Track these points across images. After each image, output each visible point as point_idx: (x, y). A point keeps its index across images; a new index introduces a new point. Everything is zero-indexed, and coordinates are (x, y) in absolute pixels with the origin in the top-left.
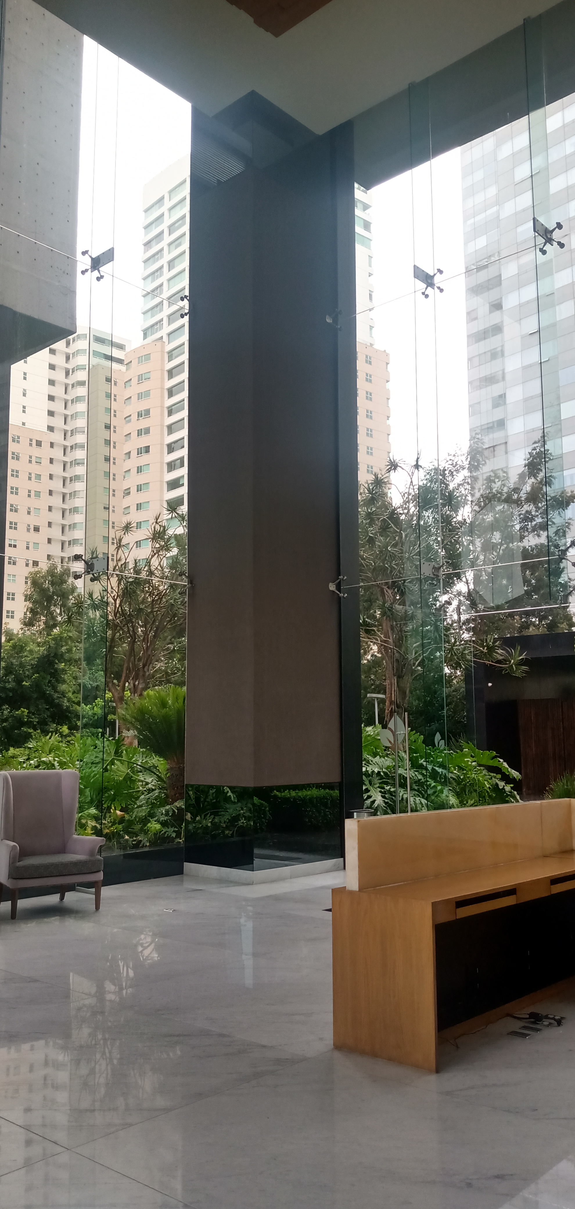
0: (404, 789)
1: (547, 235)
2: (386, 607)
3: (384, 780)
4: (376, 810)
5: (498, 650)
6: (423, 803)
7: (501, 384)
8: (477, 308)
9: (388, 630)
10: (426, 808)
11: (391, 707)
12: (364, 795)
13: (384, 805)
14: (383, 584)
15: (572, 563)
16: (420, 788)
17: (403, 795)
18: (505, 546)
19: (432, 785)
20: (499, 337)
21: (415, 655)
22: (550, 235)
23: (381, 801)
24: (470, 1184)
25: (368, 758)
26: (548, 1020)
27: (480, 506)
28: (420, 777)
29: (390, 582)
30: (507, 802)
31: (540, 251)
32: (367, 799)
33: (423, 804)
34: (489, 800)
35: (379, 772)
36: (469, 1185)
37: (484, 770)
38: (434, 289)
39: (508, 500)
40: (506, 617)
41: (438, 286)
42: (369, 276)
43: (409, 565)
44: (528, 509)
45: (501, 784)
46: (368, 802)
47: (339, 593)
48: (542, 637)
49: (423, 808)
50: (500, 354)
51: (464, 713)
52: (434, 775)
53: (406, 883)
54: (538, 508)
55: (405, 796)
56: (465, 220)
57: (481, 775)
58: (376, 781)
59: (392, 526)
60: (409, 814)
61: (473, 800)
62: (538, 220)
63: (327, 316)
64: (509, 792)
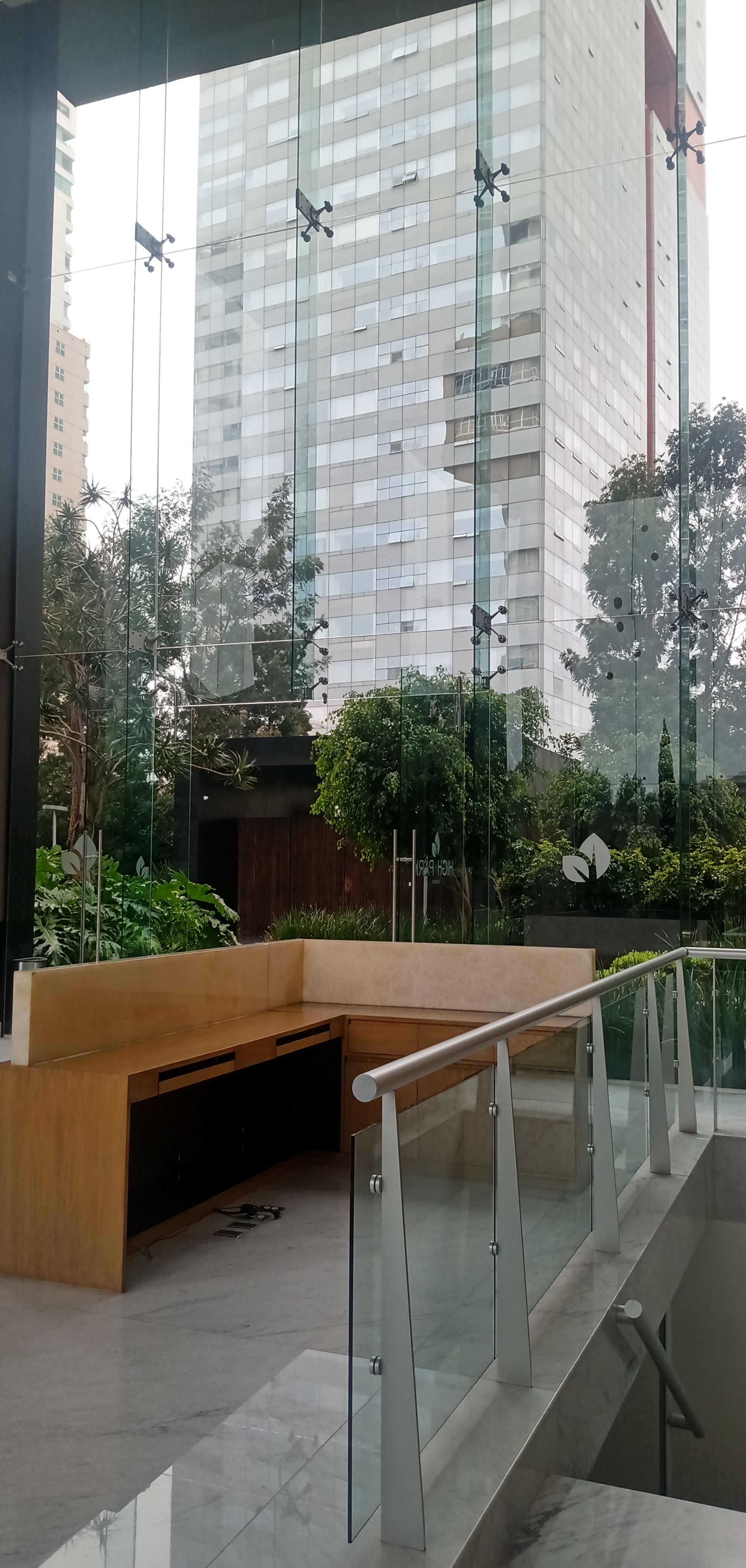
0: (90, 930)
1: (312, 215)
2: (76, 690)
3: (63, 919)
4: (50, 958)
5: (221, 753)
6: (115, 948)
7: (235, 410)
8: (210, 304)
9: (78, 720)
10: (118, 955)
11: (77, 823)
12: (34, 939)
13: (61, 952)
14: (74, 658)
15: (320, 649)
16: (112, 928)
17: (88, 938)
18: (234, 622)
19: (127, 926)
20: (236, 345)
21: (113, 755)
22: (316, 217)
23: (58, 947)
24: (165, 1428)
25: (43, 890)
26: (263, 1213)
27: (203, 566)
28: (112, 914)
29: (84, 655)
30: (222, 945)
31: (302, 235)
32: (37, 944)
33: (113, 949)
34: (199, 943)
35: (56, 909)
36: (164, 1430)
37: (194, 905)
38: (161, 261)
39: (240, 562)
40: (230, 713)
41: (167, 258)
42: (67, 233)
43: (110, 634)
44: (264, 577)
45: (215, 923)
46: (40, 948)
47: (12, 664)
48: (273, 740)
49: (114, 954)
50: (236, 370)
51: (171, 833)
52: (130, 913)
53: (92, 1052)
54: (275, 577)
55: (91, 940)
56: (200, 183)
57: (191, 911)
58: (52, 920)
59: (89, 579)
60: (97, 963)
61: (179, 942)
62: (302, 194)
63: (10, 273)
64: (224, 933)
